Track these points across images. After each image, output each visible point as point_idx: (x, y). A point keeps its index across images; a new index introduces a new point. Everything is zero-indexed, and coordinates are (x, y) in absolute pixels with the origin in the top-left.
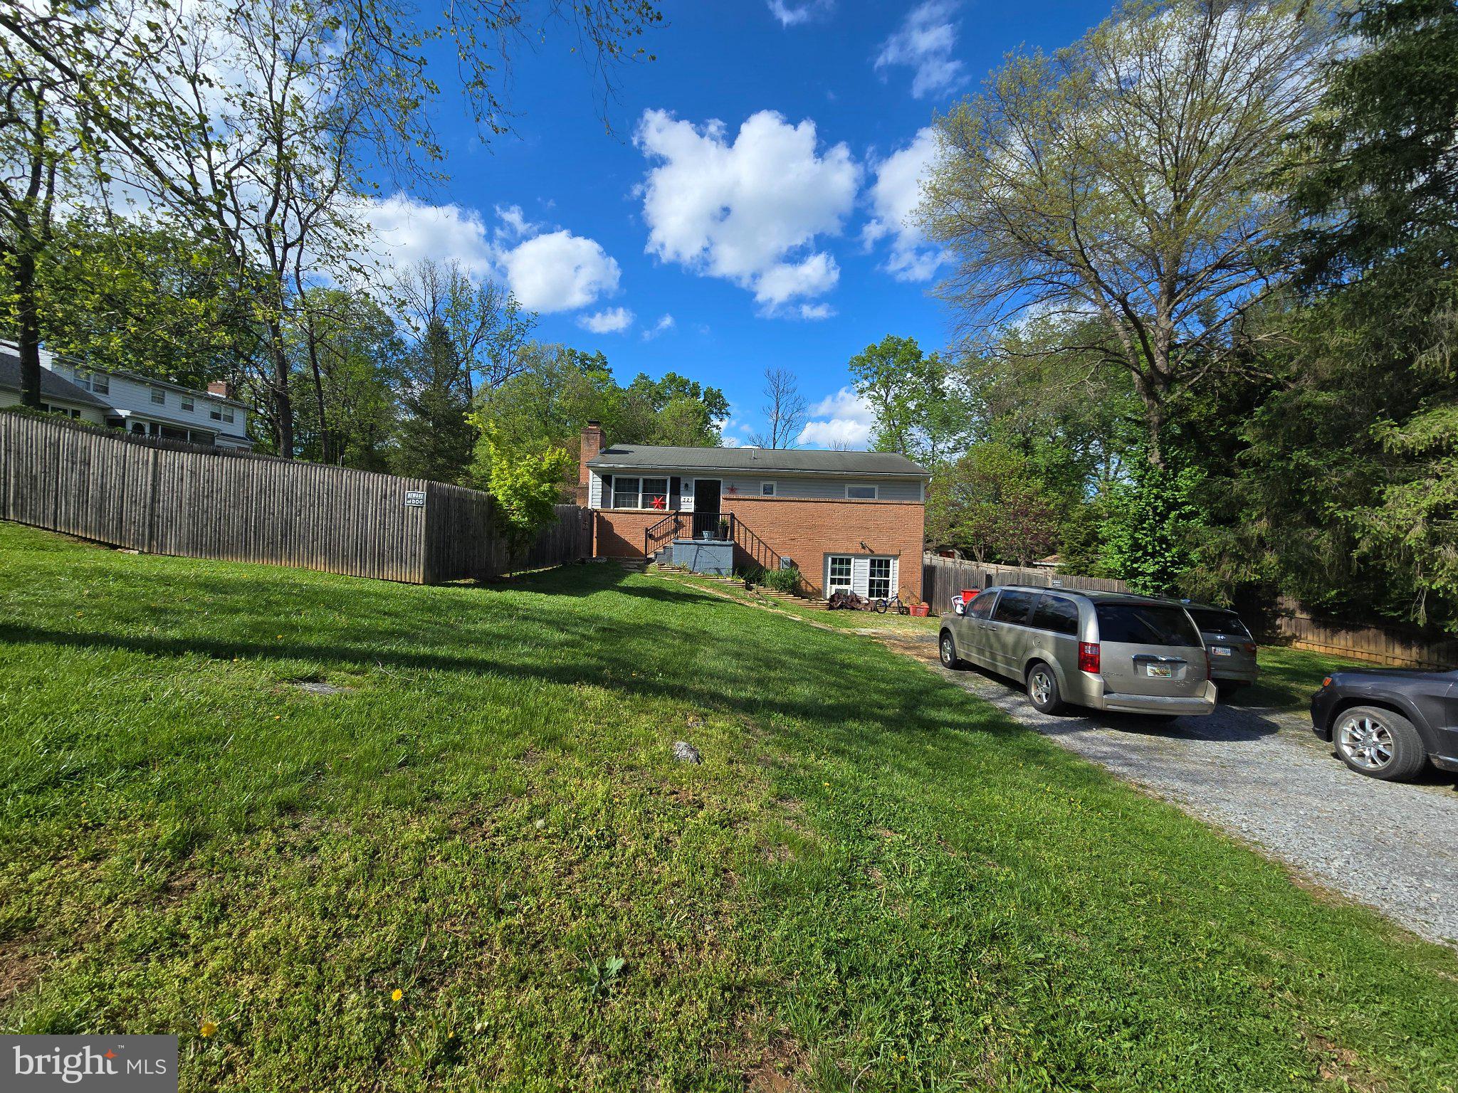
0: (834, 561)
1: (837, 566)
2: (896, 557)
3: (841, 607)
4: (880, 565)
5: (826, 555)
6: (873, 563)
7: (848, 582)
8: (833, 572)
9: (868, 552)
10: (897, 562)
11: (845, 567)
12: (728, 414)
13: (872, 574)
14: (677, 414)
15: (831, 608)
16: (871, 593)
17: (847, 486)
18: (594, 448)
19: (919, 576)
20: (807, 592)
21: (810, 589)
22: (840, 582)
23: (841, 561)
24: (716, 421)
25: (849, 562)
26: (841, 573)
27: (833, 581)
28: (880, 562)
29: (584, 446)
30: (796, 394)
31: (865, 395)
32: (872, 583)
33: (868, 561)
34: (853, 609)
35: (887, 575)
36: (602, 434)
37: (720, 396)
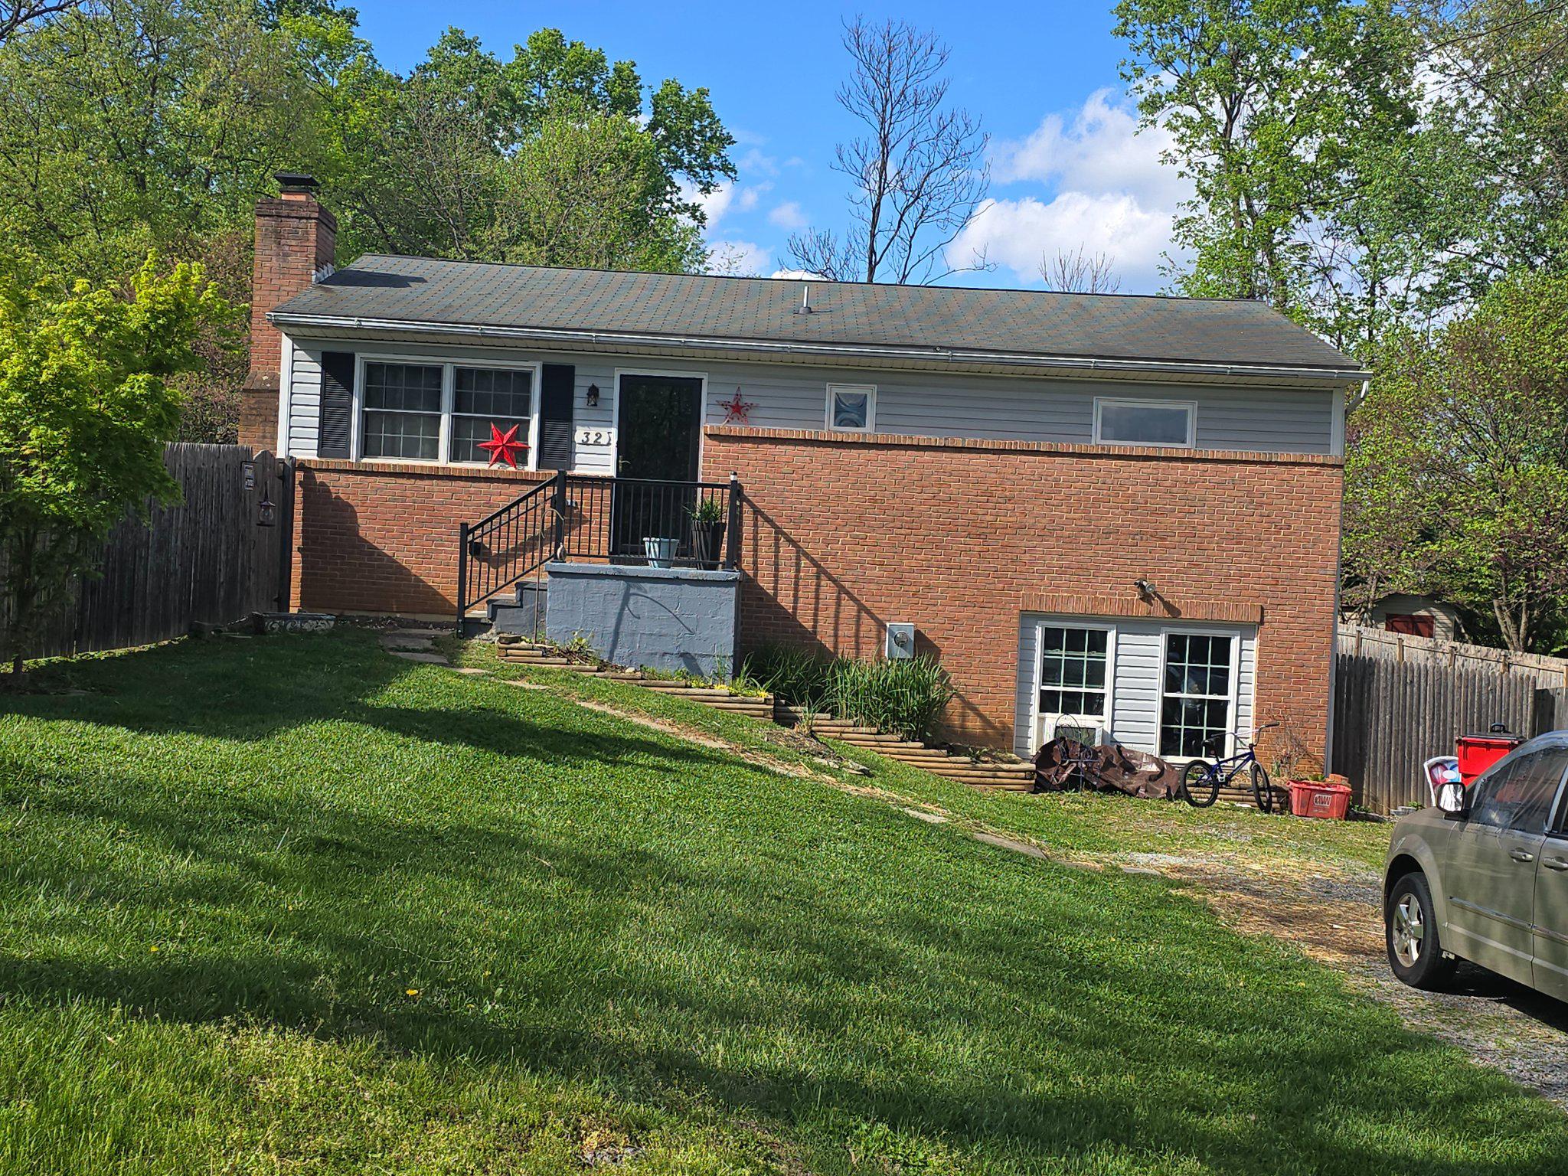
0: (1052, 639)
1: (1063, 655)
2: (1248, 630)
3: (1073, 783)
4: (1199, 654)
5: (1028, 617)
6: (1175, 647)
7: (1094, 705)
8: (1050, 673)
9: (1159, 610)
10: (1254, 644)
11: (1085, 656)
12: (727, 168)
13: (1173, 682)
14: (566, 165)
15: (1041, 785)
16: (1169, 743)
17: (1101, 405)
18: (297, 262)
19: (1322, 690)
20: (965, 735)
21: (974, 725)
22: (1071, 704)
23: (1075, 640)
24: (689, 192)
25: (1098, 642)
26: (1073, 677)
27: (1048, 703)
28: (1199, 643)
29: (265, 260)
30: (944, 107)
31: (1163, 116)
32: (1170, 709)
33: (1161, 641)
34: (1109, 789)
35: (1221, 687)
36: (325, 220)
37: (703, 112)
